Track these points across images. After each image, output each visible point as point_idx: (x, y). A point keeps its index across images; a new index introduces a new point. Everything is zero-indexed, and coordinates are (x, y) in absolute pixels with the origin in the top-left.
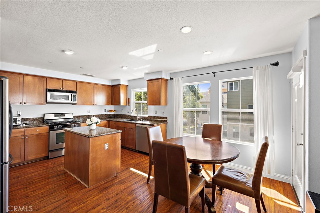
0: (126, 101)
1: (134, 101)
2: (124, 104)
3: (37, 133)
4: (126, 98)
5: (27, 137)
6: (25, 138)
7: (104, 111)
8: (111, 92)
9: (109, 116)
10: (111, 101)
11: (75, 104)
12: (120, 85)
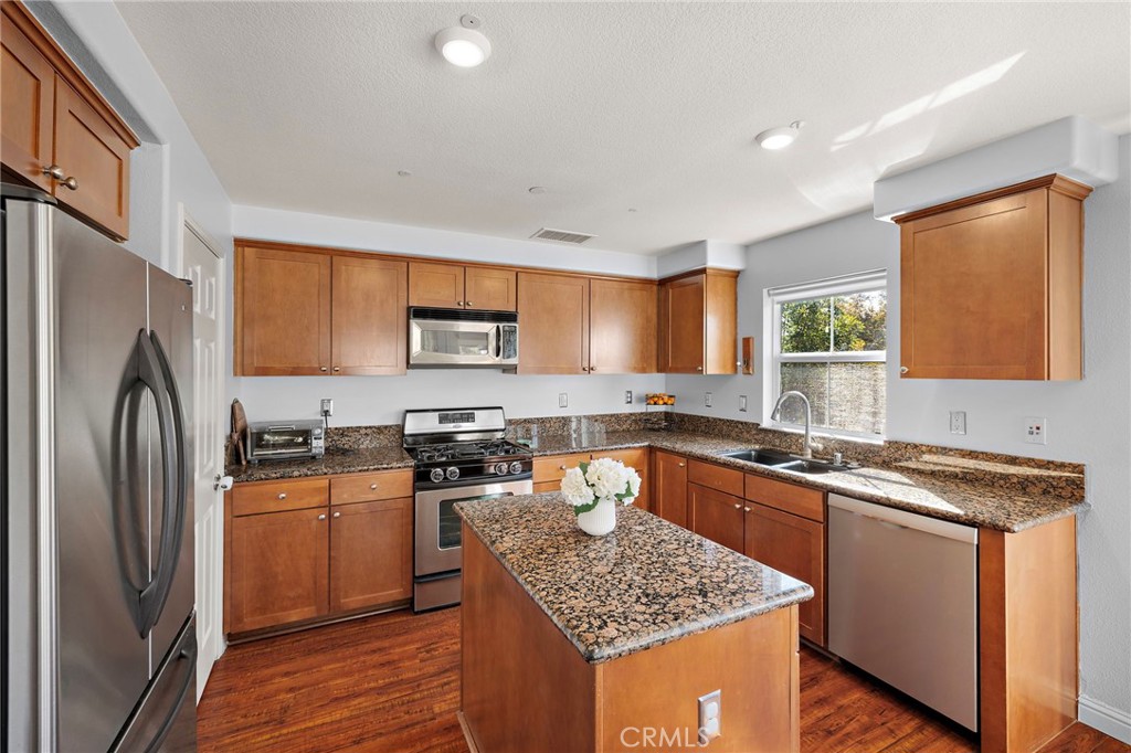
0: (729, 355)
1: (777, 348)
2: (724, 367)
3: (371, 497)
4: (729, 339)
5: (338, 514)
6: (330, 516)
7: (623, 398)
8: (655, 311)
9: (644, 425)
10: (654, 352)
11: (512, 369)
12: (703, 271)
